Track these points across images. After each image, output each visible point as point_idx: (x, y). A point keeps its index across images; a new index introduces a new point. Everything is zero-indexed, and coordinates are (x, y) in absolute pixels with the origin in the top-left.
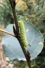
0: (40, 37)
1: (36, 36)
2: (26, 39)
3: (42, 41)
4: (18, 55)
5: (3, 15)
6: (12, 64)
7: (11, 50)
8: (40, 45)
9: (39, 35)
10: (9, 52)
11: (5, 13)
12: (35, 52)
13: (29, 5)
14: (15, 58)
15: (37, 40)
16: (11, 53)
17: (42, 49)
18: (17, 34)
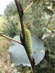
0: (41, 46)
1: (38, 45)
2: (32, 47)
3: (44, 49)
4: (23, 61)
5: (9, 33)
6: (16, 69)
7: (17, 57)
8: (42, 53)
9: (41, 44)
10: (15, 59)
11: (11, 32)
12: (38, 59)
13: (28, 27)
14: (20, 64)
15: (39, 48)
16: (17, 59)
17: (44, 56)
18: (23, 42)
